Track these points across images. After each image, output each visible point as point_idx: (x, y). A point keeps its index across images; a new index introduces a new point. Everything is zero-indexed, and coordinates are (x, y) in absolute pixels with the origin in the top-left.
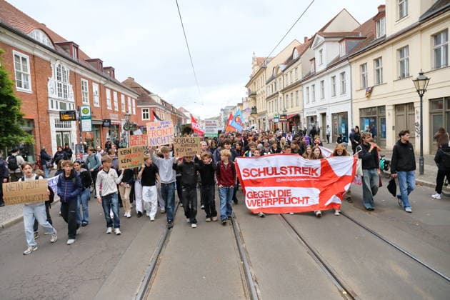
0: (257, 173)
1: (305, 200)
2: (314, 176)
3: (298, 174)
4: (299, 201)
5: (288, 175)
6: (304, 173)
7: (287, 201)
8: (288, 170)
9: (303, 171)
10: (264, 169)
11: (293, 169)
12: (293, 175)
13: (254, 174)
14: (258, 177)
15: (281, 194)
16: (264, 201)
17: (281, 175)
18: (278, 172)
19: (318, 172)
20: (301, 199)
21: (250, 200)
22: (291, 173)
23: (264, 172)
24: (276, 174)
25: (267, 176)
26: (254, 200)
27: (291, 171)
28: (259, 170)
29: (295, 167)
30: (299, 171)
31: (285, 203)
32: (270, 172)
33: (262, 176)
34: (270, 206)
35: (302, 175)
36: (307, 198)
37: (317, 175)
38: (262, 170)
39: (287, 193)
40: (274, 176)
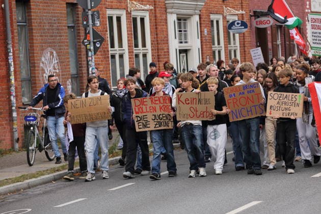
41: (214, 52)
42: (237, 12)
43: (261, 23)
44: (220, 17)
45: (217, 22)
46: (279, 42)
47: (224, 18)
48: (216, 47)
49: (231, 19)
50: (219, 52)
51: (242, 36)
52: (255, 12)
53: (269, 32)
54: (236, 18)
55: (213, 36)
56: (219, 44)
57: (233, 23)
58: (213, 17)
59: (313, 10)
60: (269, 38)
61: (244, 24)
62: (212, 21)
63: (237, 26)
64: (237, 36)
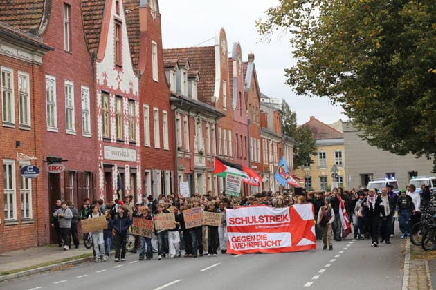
0: (240, 221)
1: (278, 243)
2: (285, 221)
3: (273, 223)
4: (273, 243)
5: (265, 223)
6: (277, 221)
7: (264, 244)
8: (265, 219)
9: (277, 219)
10: (246, 218)
11: (269, 218)
12: (269, 223)
13: (238, 222)
14: (241, 225)
15: (259, 237)
16: (246, 244)
17: (259, 223)
18: (257, 220)
19: (288, 217)
20: (274, 242)
21: (234, 244)
22: (267, 221)
23: (246, 220)
24: (256, 222)
25: (248, 224)
26: (237, 243)
27: (267, 219)
28: (242, 218)
29: (271, 216)
30: (273, 219)
31: (262, 246)
32: (251, 221)
33: (244, 224)
34: (251, 248)
35: (276, 223)
36: (279, 241)
37: (287, 220)
38: (244, 219)
39: (264, 237)
40: (254, 224)
41: (6, 196)
42: (30, 158)
43: (54, 168)
44: (13, 162)
45: (10, 166)
46: (71, 187)
47: (17, 163)
48: (7, 191)
49: (23, 164)
50: (11, 195)
51: (35, 181)
52: (48, 158)
53: (62, 177)
54: (29, 163)
55: (5, 180)
56: (11, 187)
57: (25, 169)
58: (5, 161)
59: (106, 157)
60: (62, 183)
61: (36, 170)
62: (5, 166)
63: (29, 171)
64: (30, 180)
